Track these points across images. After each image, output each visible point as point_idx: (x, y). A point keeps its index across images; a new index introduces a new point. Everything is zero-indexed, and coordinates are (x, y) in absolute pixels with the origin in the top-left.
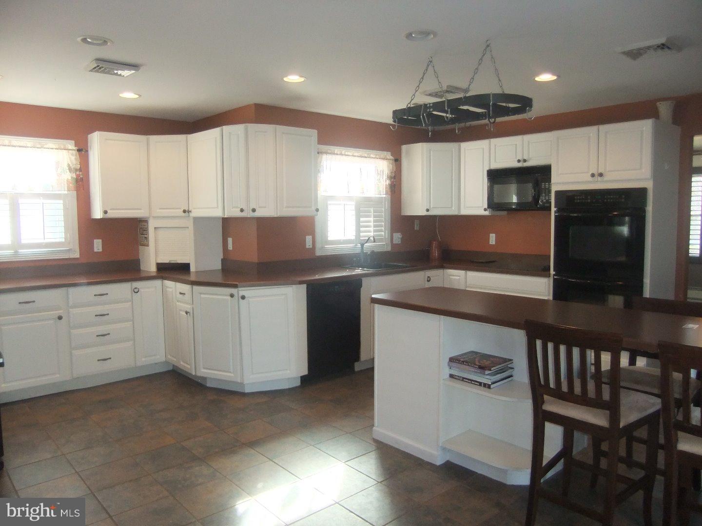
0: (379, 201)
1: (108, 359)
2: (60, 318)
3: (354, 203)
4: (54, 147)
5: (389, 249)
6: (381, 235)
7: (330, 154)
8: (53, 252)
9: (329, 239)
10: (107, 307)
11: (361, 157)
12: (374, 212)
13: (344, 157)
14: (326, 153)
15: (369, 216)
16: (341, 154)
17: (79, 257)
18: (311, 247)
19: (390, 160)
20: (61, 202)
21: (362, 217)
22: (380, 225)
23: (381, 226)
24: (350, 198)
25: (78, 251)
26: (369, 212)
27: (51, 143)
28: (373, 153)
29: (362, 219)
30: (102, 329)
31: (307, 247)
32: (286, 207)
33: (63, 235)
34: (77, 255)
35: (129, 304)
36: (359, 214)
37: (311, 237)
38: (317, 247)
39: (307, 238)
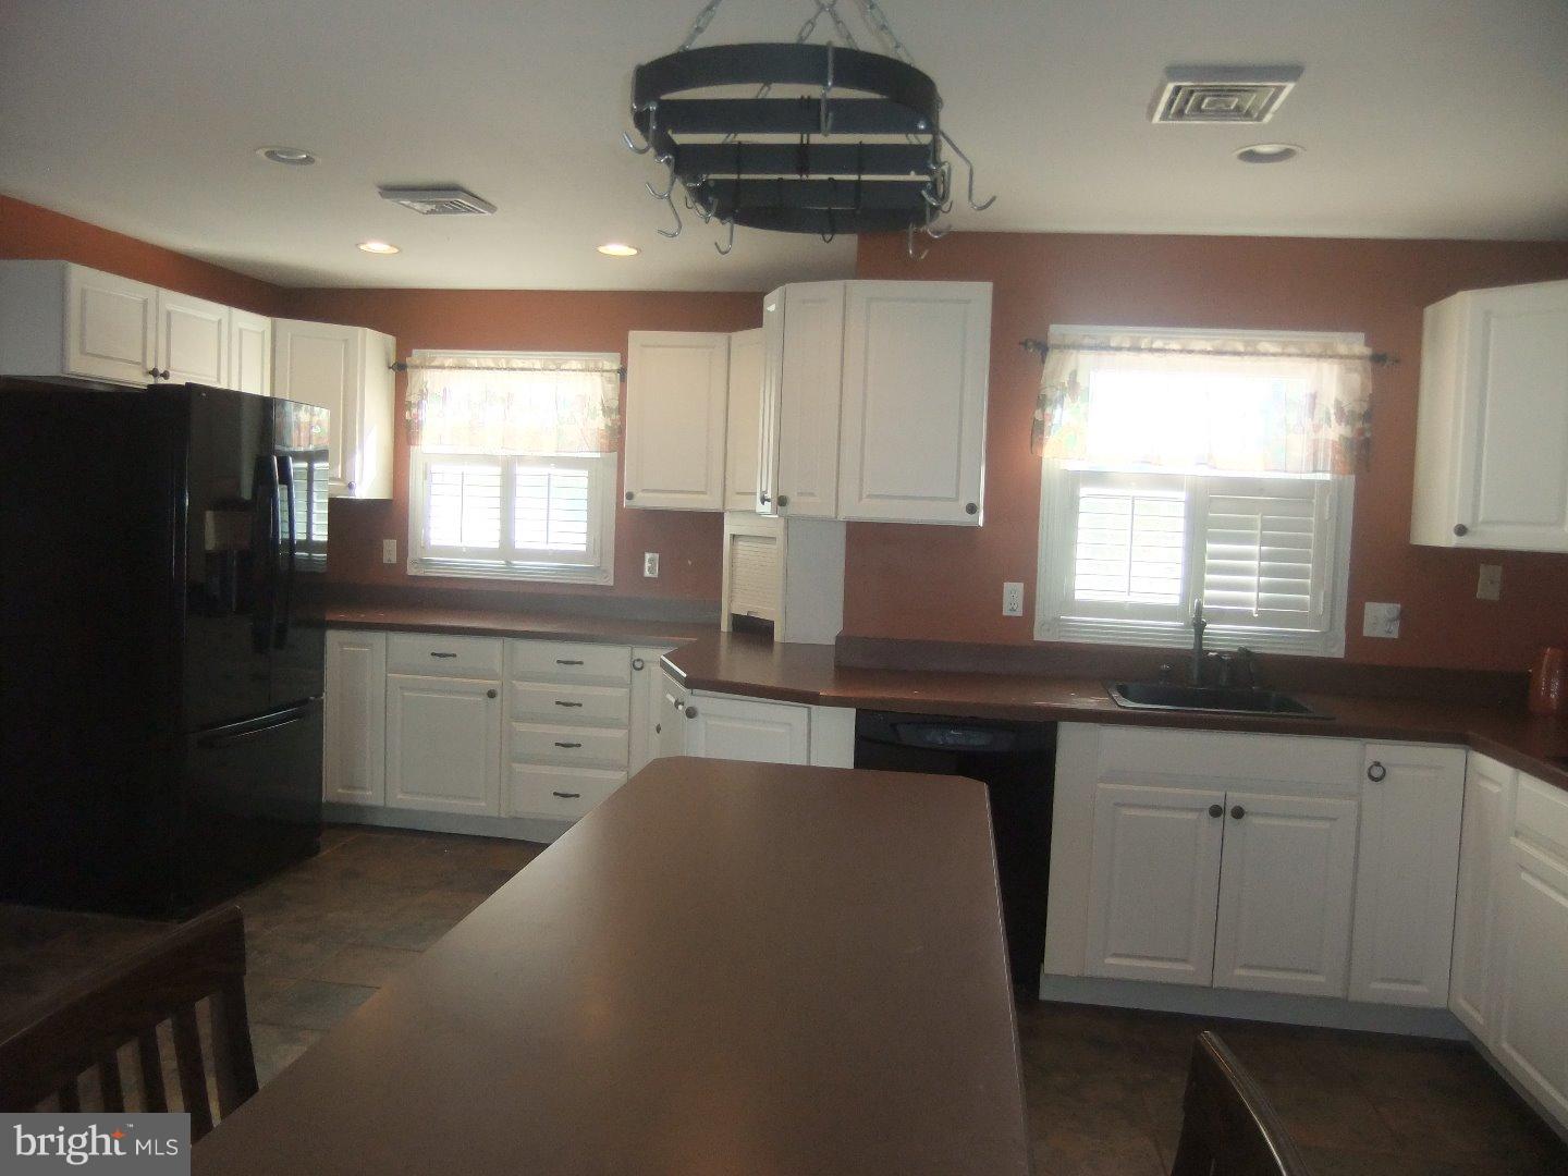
0: (1298, 494)
1: (572, 796)
2: (492, 694)
3: (1183, 495)
4: (579, 367)
5: (1338, 651)
6: (1299, 604)
7: (1091, 348)
8: (562, 570)
9: (1079, 596)
10: (582, 690)
11: (1219, 352)
12: (1263, 529)
13: (1145, 356)
14: (1079, 347)
15: (1247, 540)
16: (1136, 349)
17: (612, 584)
18: (1019, 613)
19: (1360, 358)
20: (586, 473)
21: (1217, 539)
22: (1300, 569)
23: (1302, 574)
24: (1168, 481)
25: (612, 572)
26: (1248, 525)
27: (574, 360)
28: (1267, 341)
29: (1211, 547)
30: (566, 732)
31: (1006, 612)
32: (869, 496)
33: (583, 539)
34: (608, 580)
35: (625, 691)
36: (1200, 528)
37: (1020, 587)
38: (1039, 617)
39: (1008, 587)
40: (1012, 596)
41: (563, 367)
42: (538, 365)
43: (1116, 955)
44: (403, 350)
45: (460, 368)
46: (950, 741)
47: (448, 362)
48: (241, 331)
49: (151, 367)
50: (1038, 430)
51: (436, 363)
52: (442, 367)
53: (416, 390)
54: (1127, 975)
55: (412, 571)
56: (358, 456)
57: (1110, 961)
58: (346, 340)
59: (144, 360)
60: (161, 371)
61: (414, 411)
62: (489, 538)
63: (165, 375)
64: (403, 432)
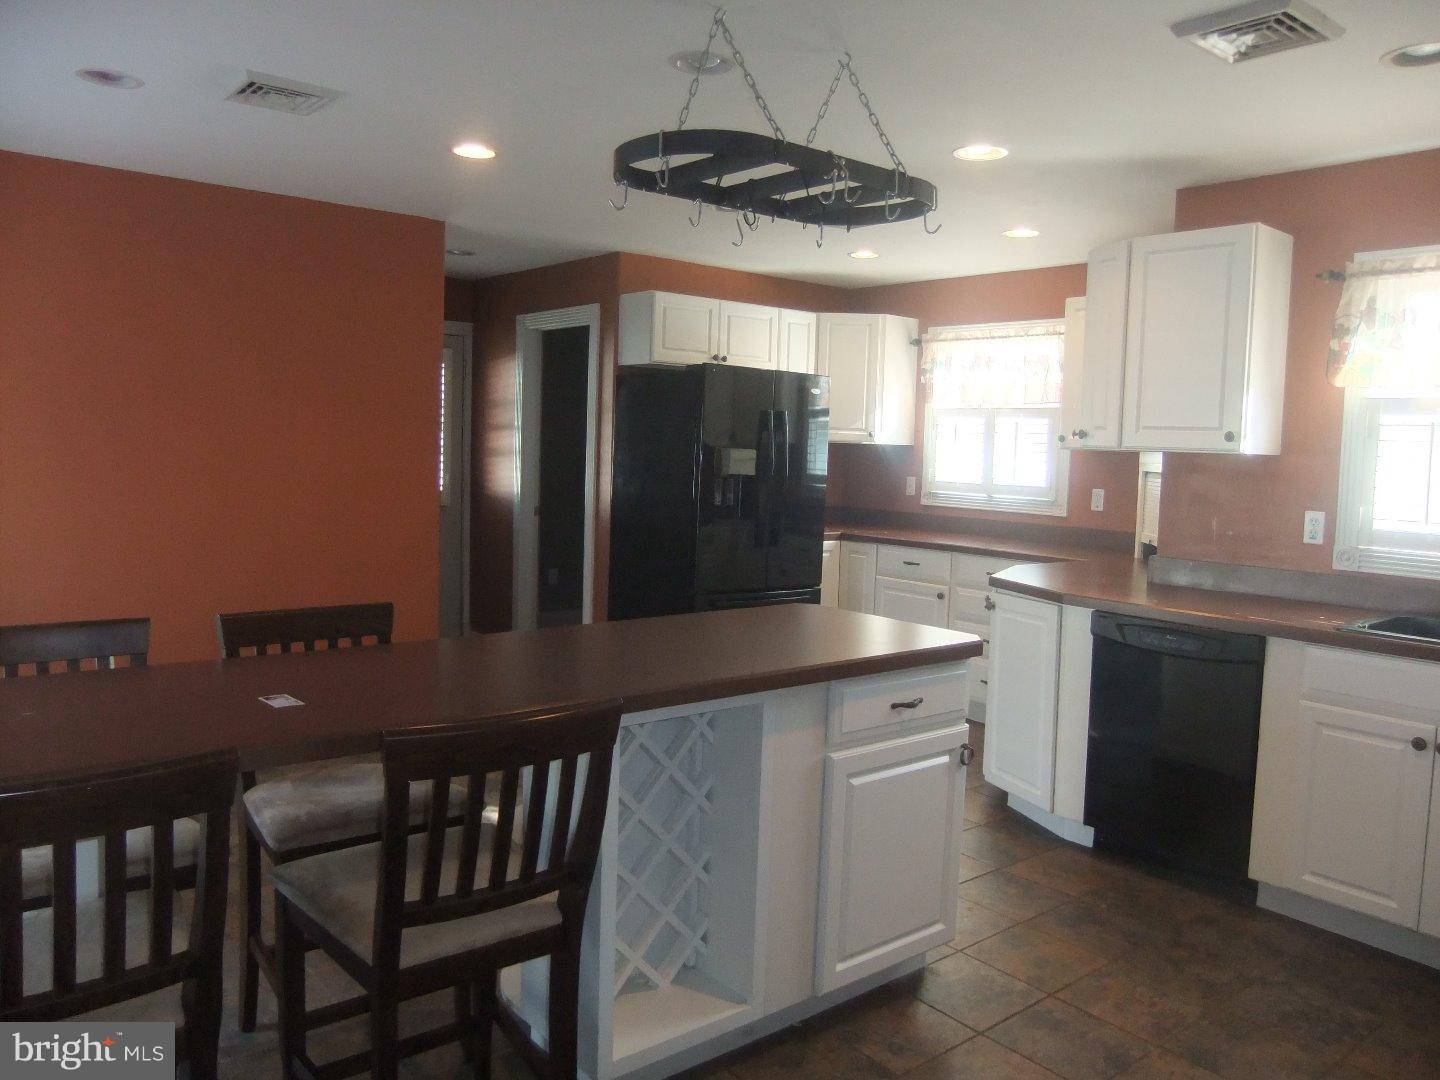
8: (1027, 503)
14: (1377, 272)
17: (1066, 515)
18: (1319, 540)
20: (1047, 421)
25: (1066, 505)
31: (1306, 540)
34: (1062, 512)
37: (1320, 516)
38: (1337, 548)
39: (1309, 515)
40: (1313, 525)
41: (1030, 333)
42: (1012, 333)
43: (1314, 874)
44: (923, 329)
45: (957, 340)
46: (1166, 644)
47: (951, 335)
48: (789, 324)
49: (714, 353)
50: (1335, 360)
51: (941, 337)
52: (945, 340)
53: (929, 359)
54: (1325, 897)
55: (924, 501)
56: (878, 412)
57: (1307, 878)
58: (870, 325)
59: (709, 349)
60: (721, 356)
61: (928, 376)
62: (976, 478)
63: (724, 359)
64: (921, 393)
